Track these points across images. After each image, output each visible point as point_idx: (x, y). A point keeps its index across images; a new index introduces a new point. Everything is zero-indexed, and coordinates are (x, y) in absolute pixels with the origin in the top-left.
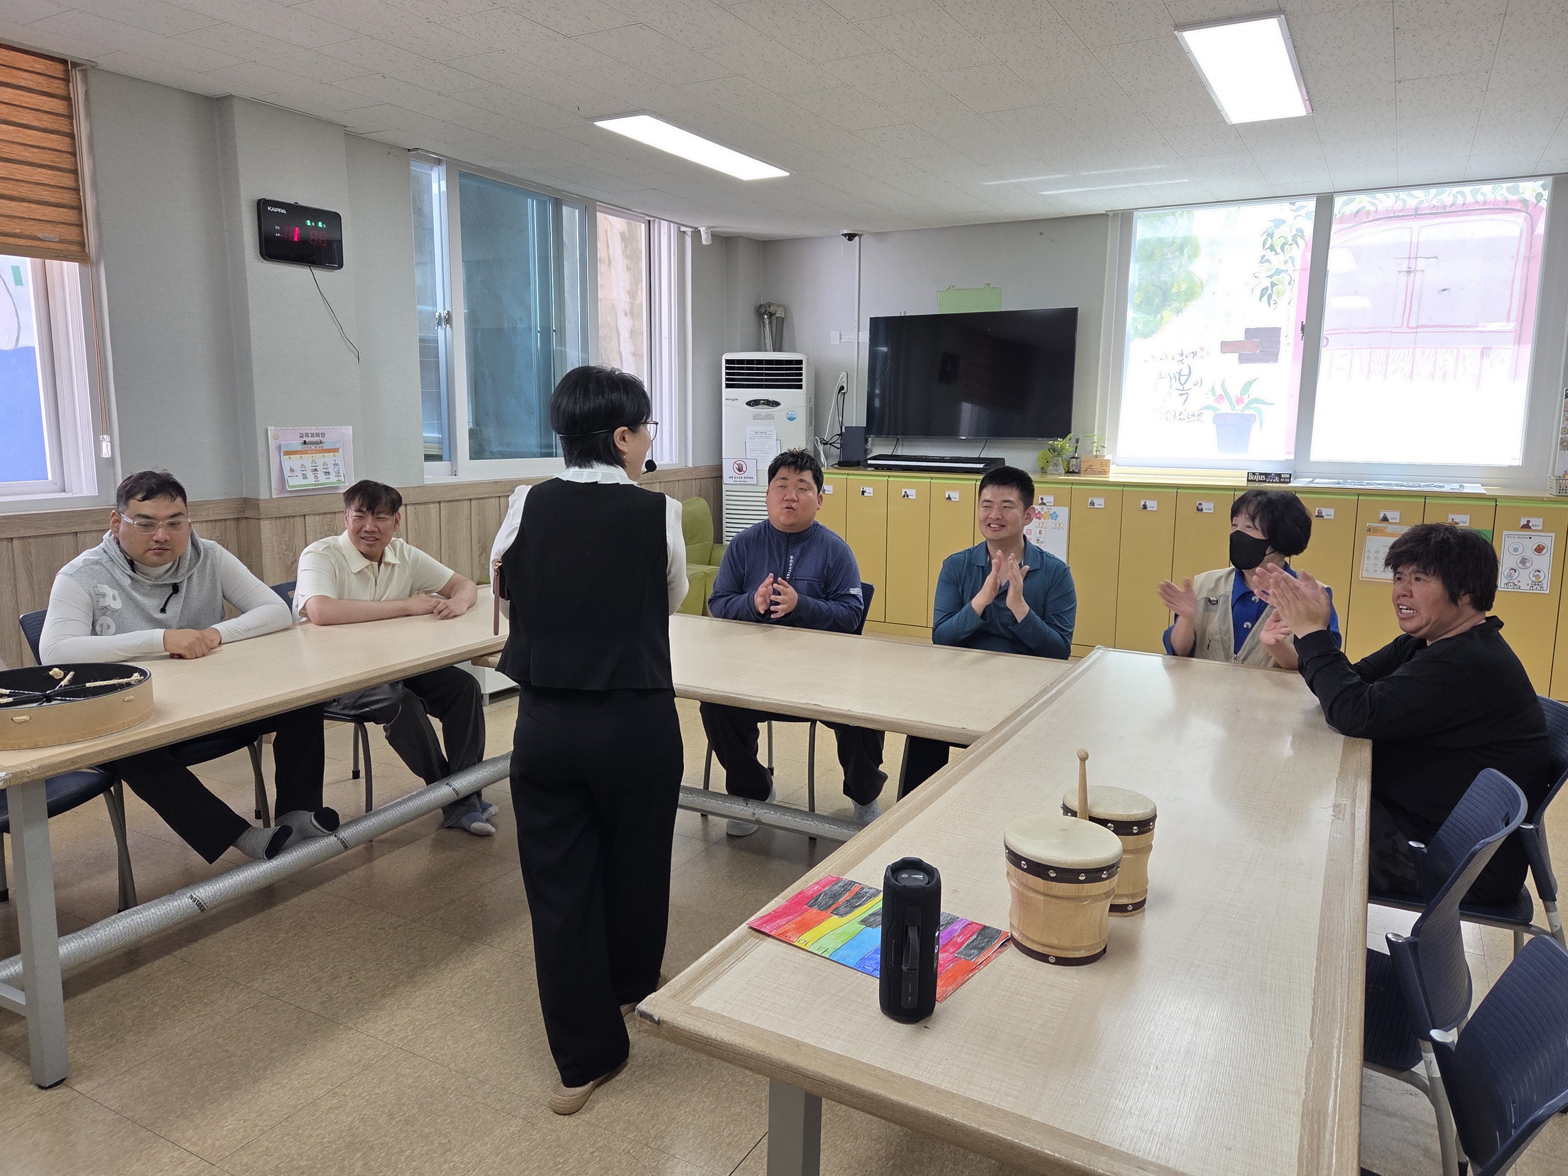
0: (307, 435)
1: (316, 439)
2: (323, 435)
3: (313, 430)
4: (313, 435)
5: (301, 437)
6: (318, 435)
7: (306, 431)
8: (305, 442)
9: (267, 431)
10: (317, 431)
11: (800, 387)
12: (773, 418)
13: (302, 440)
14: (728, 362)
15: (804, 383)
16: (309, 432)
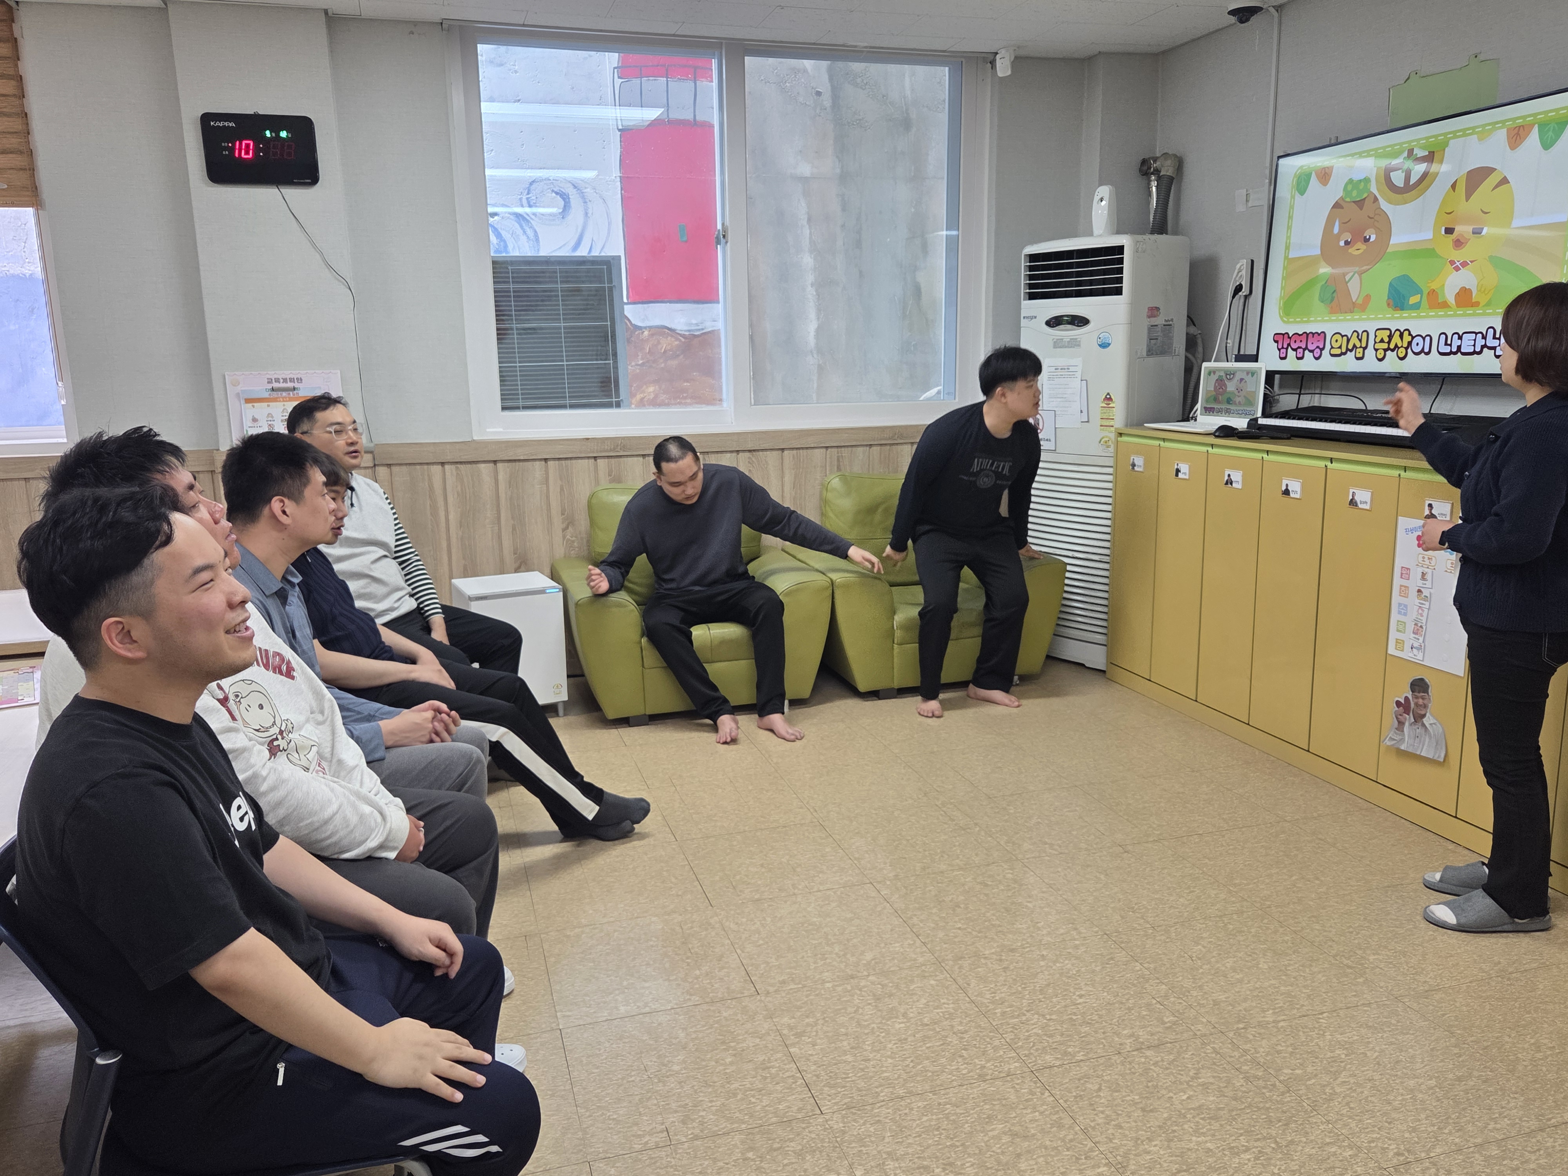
0: (277, 380)
1: (290, 385)
2: (300, 380)
3: (288, 374)
4: (285, 380)
5: (268, 383)
6: (292, 380)
7: (276, 376)
8: (273, 390)
9: (224, 376)
10: (292, 376)
11: (1118, 292)
12: (1079, 345)
13: (270, 386)
14: (1033, 257)
15: (1126, 285)
16: (280, 377)
